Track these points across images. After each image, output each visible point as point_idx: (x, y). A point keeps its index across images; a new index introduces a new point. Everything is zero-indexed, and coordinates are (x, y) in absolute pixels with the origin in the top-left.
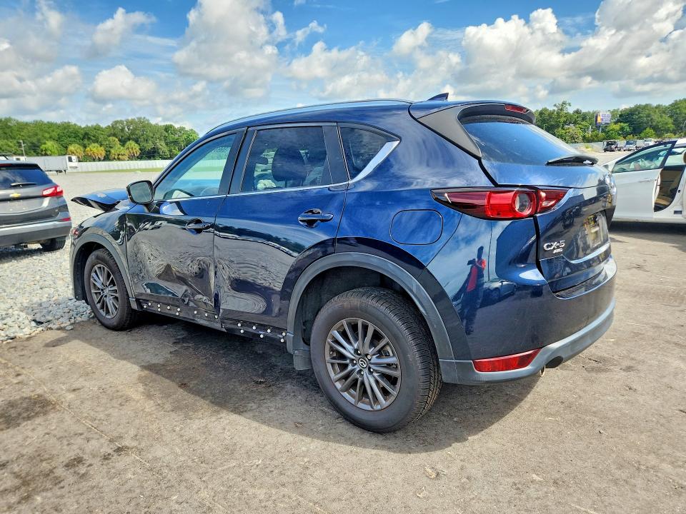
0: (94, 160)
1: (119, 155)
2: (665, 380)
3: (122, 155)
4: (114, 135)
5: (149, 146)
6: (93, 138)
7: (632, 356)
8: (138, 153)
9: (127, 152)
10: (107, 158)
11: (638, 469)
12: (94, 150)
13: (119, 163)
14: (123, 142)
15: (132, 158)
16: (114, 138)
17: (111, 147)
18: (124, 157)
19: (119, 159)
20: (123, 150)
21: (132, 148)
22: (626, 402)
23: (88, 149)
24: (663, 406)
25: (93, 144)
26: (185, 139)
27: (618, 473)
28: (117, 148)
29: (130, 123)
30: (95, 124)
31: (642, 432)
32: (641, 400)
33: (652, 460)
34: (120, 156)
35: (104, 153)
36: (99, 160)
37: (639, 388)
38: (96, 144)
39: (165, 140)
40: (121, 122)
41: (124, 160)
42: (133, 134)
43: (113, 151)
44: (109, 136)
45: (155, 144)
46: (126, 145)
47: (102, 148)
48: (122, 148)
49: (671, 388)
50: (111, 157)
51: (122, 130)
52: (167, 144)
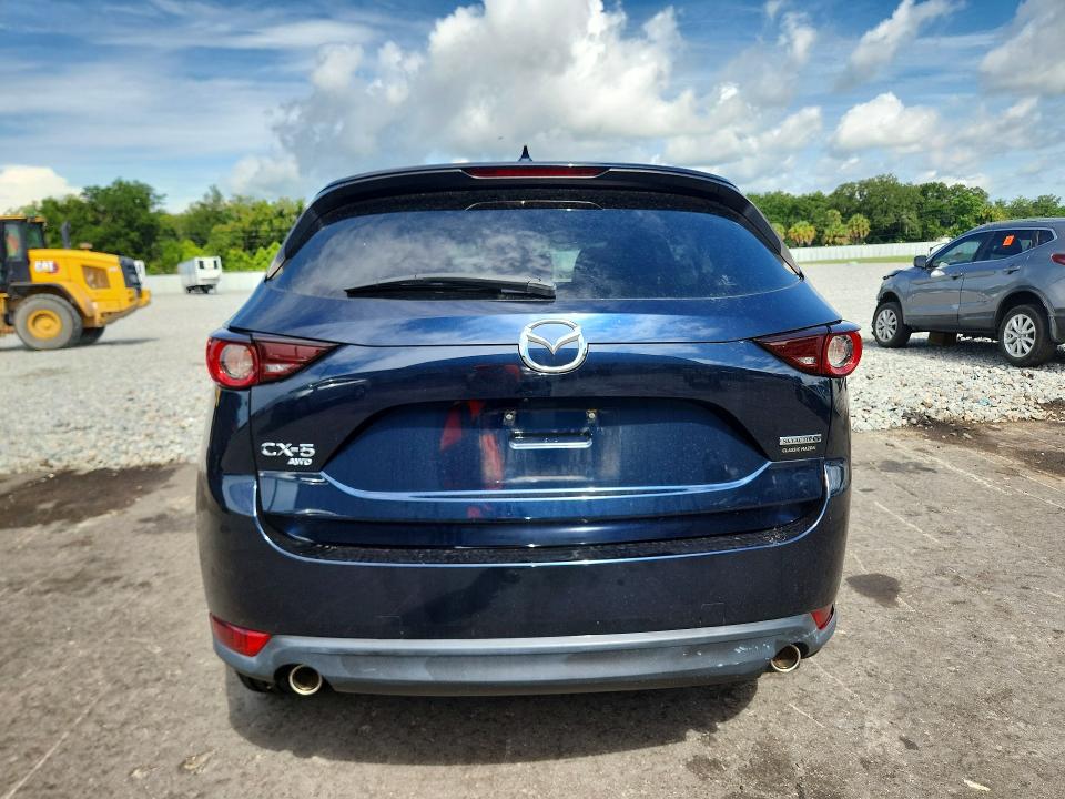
0: (797, 246)
1: (835, 237)
3: (840, 237)
4: (837, 207)
5: (888, 221)
6: (803, 213)
8: (866, 233)
9: (848, 233)
10: (817, 242)
12: (801, 231)
13: (832, 249)
14: (846, 216)
15: (855, 240)
16: (835, 211)
17: (826, 226)
18: (842, 240)
19: (834, 243)
20: (844, 230)
21: (858, 226)
23: (792, 229)
25: (801, 223)
26: (956, 205)
28: (837, 226)
29: (864, 185)
30: (815, 191)
34: (837, 239)
35: (812, 235)
36: (805, 245)
38: (805, 222)
39: (919, 209)
40: (851, 185)
41: (841, 244)
42: (864, 203)
43: (827, 231)
44: (829, 208)
45: (898, 216)
46: (849, 222)
47: (812, 228)
48: (842, 226)
50: (823, 241)
51: (851, 197)
52: (920, 216)
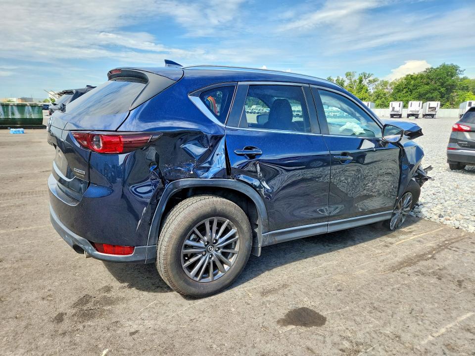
2: (24, 324)
7: (67, 339)
11: (21, 259)
22: (44, 287)
24: (19, 296)
27: (29, 254)
31: (26, 274)
32: (35, 293)
33: (16, 265)
37: (41, 302)
49: (16, 318)
